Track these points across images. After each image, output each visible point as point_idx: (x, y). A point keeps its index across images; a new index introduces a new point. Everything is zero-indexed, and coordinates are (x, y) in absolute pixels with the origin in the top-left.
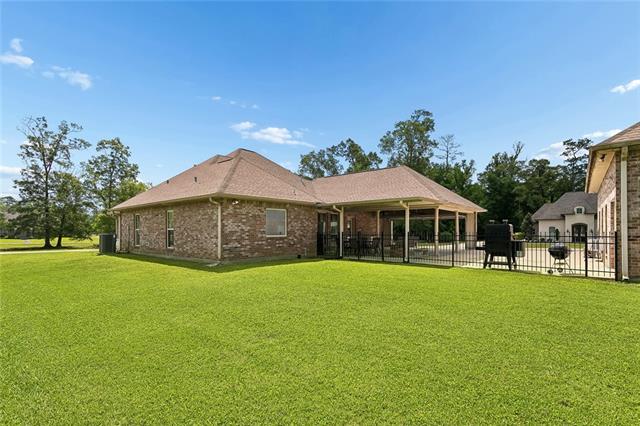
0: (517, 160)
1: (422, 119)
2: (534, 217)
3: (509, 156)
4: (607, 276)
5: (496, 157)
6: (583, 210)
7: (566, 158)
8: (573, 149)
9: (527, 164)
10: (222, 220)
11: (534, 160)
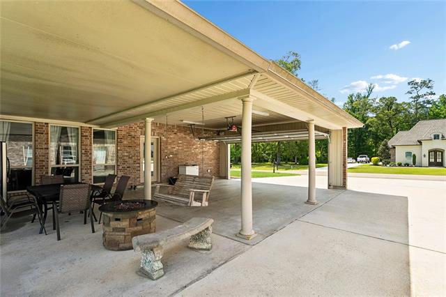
0: (369, 98)
2: (390, 143)
6: (440, 136)
7: (411, 95)
8: (416, 88)
9: (377, 100)
11: (384, 98)
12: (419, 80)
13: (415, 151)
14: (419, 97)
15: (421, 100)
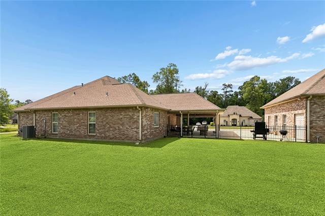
0: (206, 90)
1: (172, 68)
3: (202, 88)
4: (303, 141)
5: (197, 88)
7: (224, 91)
8: (226, 88)
9: (210, 92)
10: (142, 119)
11: (212, 91)
12: (227, 84)
13: (227, 119)
14: (226, 92)
15: (228, 94)
